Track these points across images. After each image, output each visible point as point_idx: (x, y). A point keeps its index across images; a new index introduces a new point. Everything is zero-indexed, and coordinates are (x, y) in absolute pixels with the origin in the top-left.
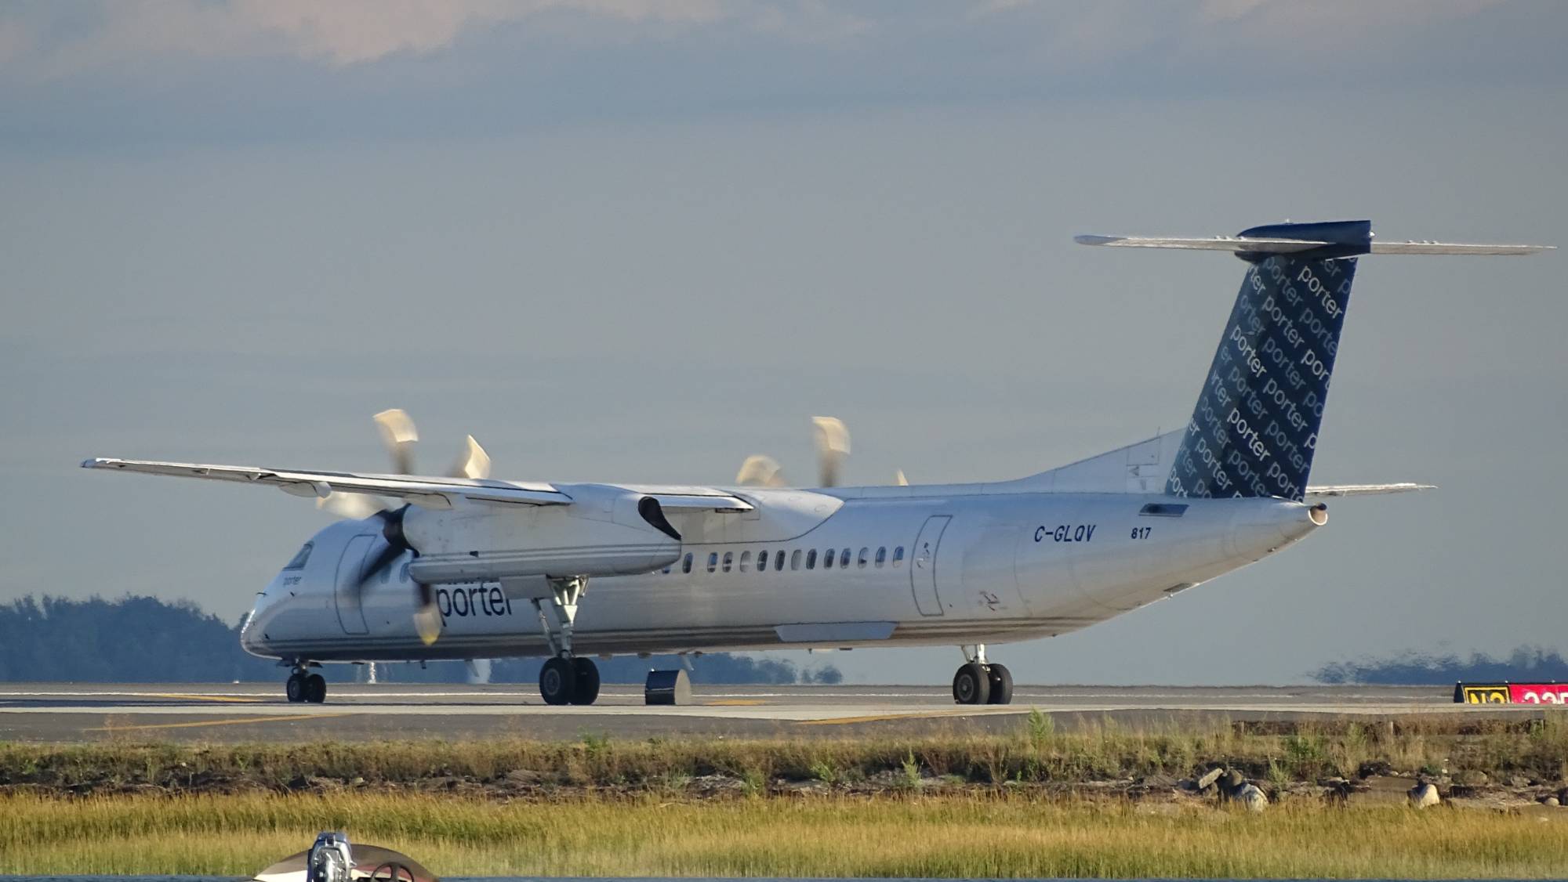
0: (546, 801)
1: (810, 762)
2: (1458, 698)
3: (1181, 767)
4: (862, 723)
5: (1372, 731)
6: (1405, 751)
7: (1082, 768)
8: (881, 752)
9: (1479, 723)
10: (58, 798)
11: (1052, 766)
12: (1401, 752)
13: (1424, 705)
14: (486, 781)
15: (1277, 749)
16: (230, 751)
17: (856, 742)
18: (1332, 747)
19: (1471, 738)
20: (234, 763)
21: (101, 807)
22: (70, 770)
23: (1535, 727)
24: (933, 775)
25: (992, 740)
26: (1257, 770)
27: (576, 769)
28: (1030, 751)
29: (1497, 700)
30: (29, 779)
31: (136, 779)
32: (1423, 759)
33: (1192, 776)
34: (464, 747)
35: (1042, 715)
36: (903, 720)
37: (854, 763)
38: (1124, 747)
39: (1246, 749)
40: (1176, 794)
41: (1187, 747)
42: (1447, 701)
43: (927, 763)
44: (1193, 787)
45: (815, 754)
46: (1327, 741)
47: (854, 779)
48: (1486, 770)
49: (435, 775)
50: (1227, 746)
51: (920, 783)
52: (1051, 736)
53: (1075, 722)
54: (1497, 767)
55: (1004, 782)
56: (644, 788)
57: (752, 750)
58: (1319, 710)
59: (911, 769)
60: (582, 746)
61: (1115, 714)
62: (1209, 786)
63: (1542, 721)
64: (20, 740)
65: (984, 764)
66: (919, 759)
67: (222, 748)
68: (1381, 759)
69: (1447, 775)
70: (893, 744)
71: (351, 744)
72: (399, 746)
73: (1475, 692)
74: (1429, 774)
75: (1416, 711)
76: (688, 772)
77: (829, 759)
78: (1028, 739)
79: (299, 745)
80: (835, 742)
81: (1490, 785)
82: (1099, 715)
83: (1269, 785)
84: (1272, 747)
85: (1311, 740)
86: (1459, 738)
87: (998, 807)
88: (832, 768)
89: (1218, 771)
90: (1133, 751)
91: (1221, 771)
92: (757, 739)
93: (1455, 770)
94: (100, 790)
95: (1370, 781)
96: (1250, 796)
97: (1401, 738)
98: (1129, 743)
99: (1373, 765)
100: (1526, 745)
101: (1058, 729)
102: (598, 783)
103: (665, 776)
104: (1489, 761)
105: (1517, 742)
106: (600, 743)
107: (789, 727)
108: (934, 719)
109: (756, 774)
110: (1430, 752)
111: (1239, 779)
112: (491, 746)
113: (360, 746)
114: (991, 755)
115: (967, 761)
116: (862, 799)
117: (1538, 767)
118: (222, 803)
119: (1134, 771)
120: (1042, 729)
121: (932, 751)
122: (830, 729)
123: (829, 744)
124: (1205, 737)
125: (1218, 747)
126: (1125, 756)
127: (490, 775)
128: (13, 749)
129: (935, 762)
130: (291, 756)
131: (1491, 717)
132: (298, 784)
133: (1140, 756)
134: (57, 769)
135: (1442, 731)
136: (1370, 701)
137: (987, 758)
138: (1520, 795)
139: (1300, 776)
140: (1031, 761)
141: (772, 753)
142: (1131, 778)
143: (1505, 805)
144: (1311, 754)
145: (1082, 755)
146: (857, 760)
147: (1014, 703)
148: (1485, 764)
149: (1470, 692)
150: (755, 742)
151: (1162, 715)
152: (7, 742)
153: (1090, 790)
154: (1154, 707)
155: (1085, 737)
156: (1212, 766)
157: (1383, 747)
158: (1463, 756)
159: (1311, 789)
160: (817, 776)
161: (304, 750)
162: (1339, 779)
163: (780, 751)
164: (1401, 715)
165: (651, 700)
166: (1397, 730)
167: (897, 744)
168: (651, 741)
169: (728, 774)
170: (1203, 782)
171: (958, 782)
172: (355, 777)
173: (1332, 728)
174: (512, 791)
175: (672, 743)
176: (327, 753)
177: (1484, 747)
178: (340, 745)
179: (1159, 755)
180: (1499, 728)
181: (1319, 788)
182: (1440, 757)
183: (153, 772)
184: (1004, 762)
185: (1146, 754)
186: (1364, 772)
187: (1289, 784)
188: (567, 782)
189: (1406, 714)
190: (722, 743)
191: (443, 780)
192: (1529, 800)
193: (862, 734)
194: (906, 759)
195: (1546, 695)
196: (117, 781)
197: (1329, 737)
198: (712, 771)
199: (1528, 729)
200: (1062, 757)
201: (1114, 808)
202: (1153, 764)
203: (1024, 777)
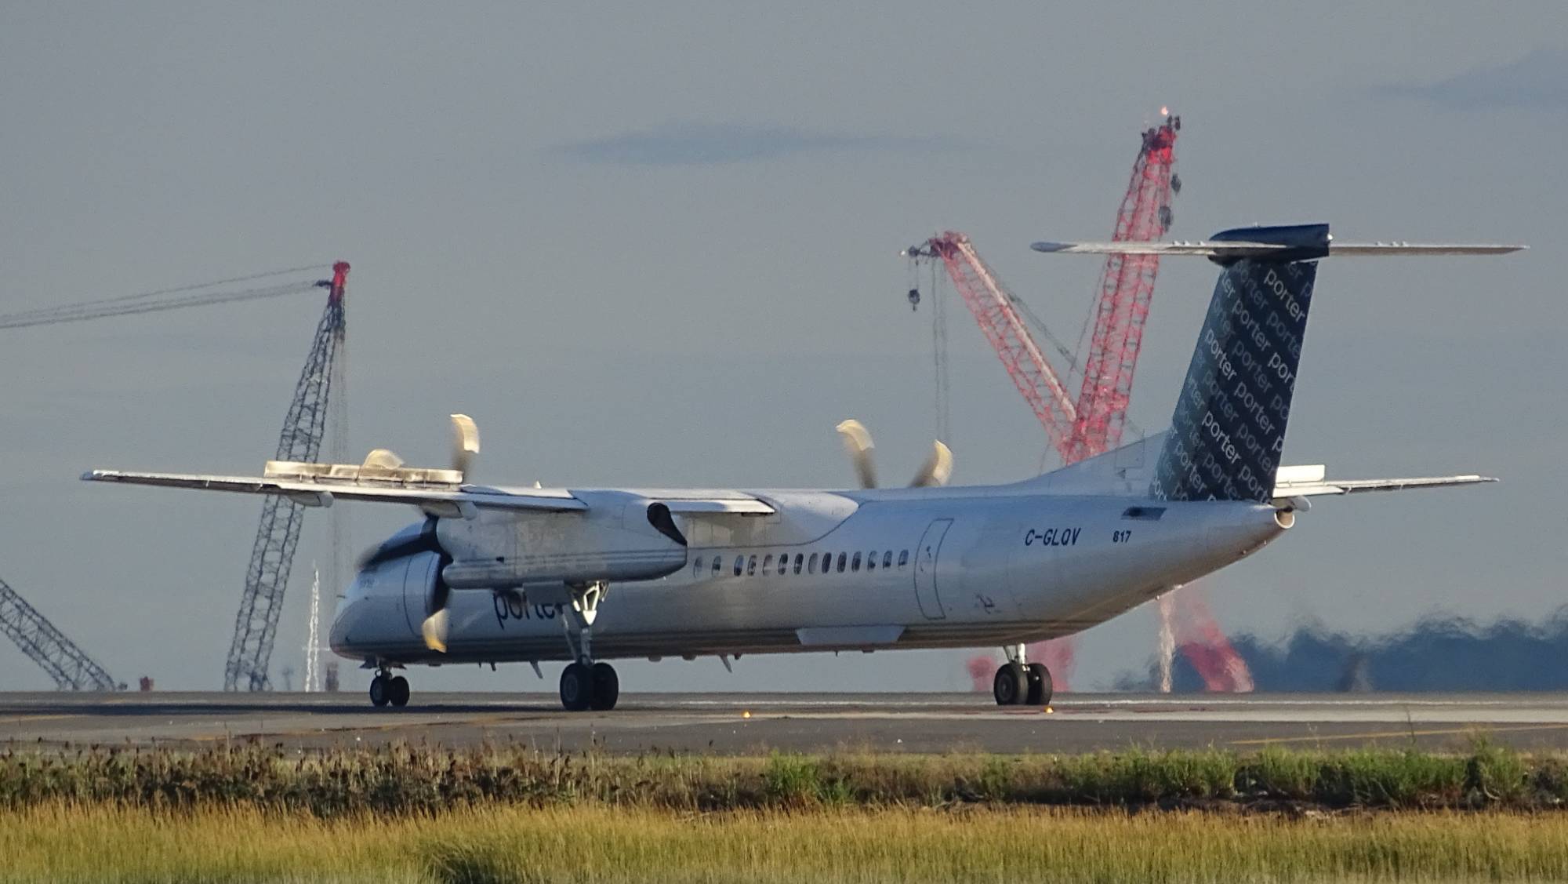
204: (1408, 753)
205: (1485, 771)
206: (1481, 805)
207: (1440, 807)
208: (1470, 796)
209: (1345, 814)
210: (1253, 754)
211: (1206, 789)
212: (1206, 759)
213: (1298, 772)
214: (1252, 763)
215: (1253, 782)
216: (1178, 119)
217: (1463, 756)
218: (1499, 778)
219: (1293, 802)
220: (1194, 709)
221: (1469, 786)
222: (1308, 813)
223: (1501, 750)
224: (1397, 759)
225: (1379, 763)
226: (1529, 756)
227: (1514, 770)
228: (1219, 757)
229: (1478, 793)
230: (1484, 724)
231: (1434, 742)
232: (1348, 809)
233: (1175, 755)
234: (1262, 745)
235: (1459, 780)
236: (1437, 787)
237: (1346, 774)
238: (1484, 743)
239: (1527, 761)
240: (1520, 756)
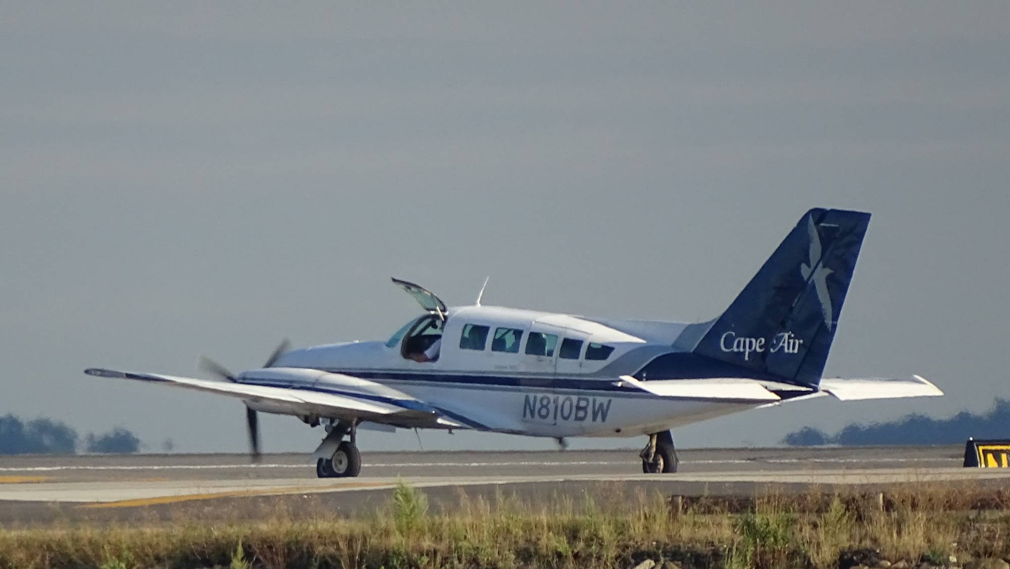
1: (100, 558)
2: (970, 461)
4: (170, 504)
6: (899, 532)
7: (464, 561)
8: (195, 544)
9: (999, 493)
11: (425, 559)
12: (895, 535)
13: (923, 471)
15: (727, 531)
17: (161, 530)
18: (800, 531)
25: (343, 527)
26: (700, 562)
28: (396, 540)
32: (924, 543)
35: (412, 491)
36: (225, 500)
37: (158, 559)
38: (521, 533)
39: (685, 532)
41: (606, 531)
42: (955, 465)
43: (258, 557)
45: (106, 546)
46: (793, 522)
50: (660, 529)
52: (423, 520)
53: (456, 500)
57: (23, 544)
58: (781, 480)
59: (239, 566)
61: (507, 490)
65: (333, 557)
66: (249, 552)
68: (867, 543)
70: (210, 532)
73: (993, 451)
74: (932, 563)
75: (914, 478)
77: (125, 553)
78: (393, 524)
80: (133, 531)
82: (489, 492)
84: (721, 528)
85: (773, 519)
86: (972, 513)
90: (534, 538)
91: (651, 564)
92: (29, 529)
97: (894, 515)
98: (527, 527)
99: (857, 552)
101: (433, 509)
107: (71, 512)
108: (267, 499)
110: (933, 534)
114: (342, 545)
115: (310, 554)
120: (412, 510)
121: (264, 541)
122: (125, 513)
123: (124, 534)
124: (631, 518)
125: (648, 530)
126: (522, 543)
129: (269, 555)
133: (542, 543)
135: (950, 506)
136: (852, 467)
137: (338, 549)
140: (397, 554)
141: (49, 548)
144: (772, 539)
145: (464, 544)
146: (163, 553)
147: (363, 476)
149: (985, 452)
150: (25, 533)
151: (572, 488)
155: (469, 520)
156: (639, 557)
157: (869, 528)
158: (975, 541)
163: (60, 544)
164: (892, 485)
166: (887, 506)
167: (216, 533)
173: (801, 503)
177: (1005, 525)
179: (569, 542)
182: (945, 542)
184: (362, 555)
185: (551, 541)
189: (900, 483)
193: (169, 519)
194: (233, 552)
197: (795, 516)
200: (438, 547)
202: (559, 555)
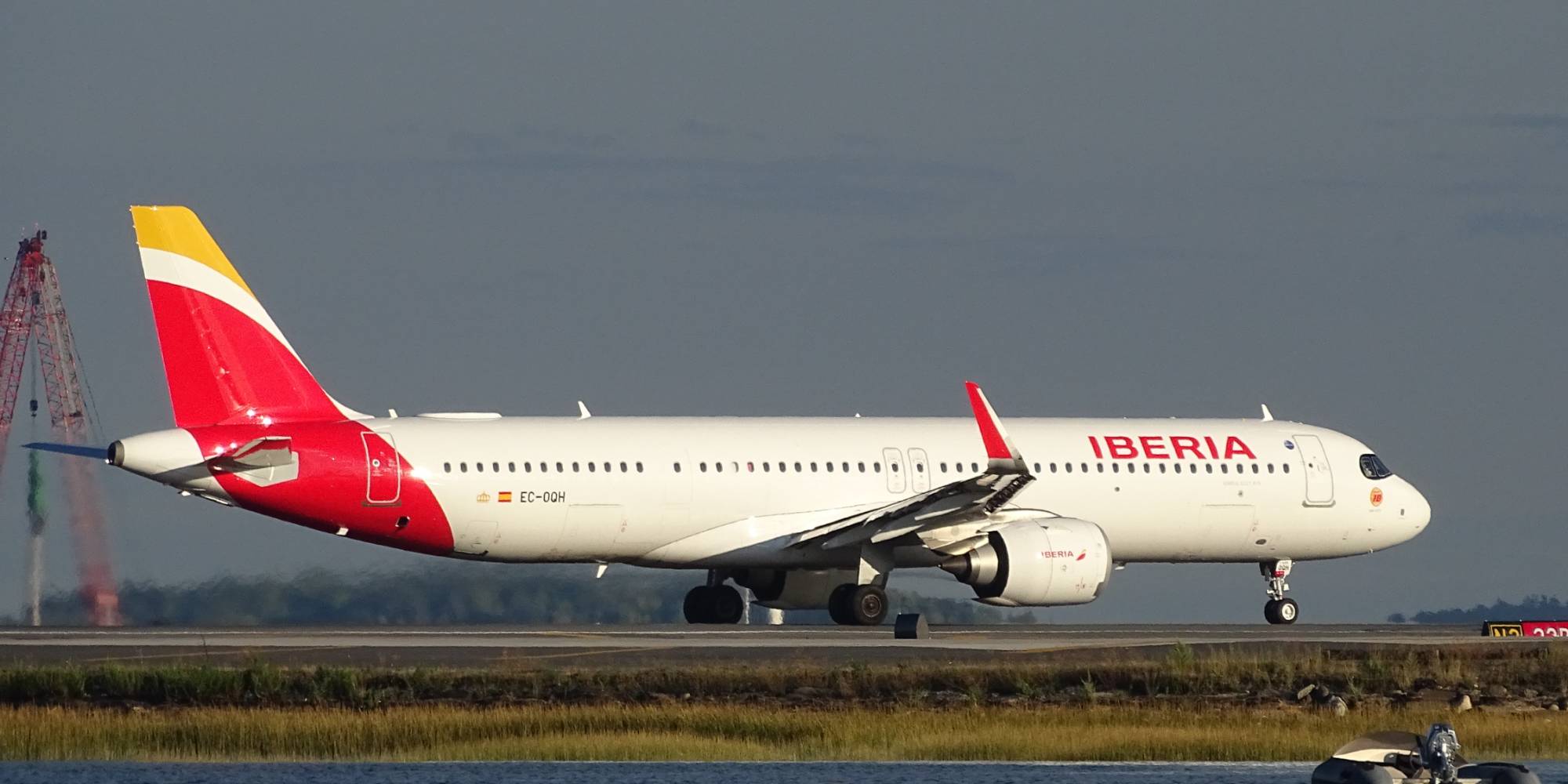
0: (823, 710)
1: (1015, 680)
2: (1485, 632)
3: (1285, 683)
4: (1054, 652)
5: (1423, 656)
6: (1447, 671)
7: (1212, 683)
8: (1066, 672)
9: (1501, 650)
10: (469, 710)
11: (1191, 683)
12: (1445, 672)
13: (1461, 637)
14: (778, 695)
15: (1354, 670)
16: (593, 674)
17: (1049, 666)
18: (1394, 669)
19: (1496, 662)
20: (596, 683)
21: (502, 715)
22: (475, 689)
23: (1541, 654)
24: (1105, 690)
25: (1146, 664)
26: (1339, 685)
27: (845, 687)
28: (1177, 672)
29: (1514, 634)
30: (446, 695)
31: (525, 695)
32: (1461, 678)
33: (1293, 690)
34: (763, 670)
35: (1184, 646)
36: (1083, 650)
37: (1047, 681)
38: (1243, 669)
39: (1332, 670)
40: (1282, 704)
41: (1289, 668)
42: (1478, 635)
43: (1102, 680)
44: (1293, 699)
45: (1019, 675)
46: (1390, 665)
47: (1047, 693)
48: (1507, 685)
49: (742, 692)
50: (1318, 667)
51: (1095, 695)
52: (1190, 661)
53: (1208, 651)
54: (1514, 683)
55: (1156, 695)
56: (895, 700)
57: (972, 672)
58: (1385, 642)
59: (1089, 686)
60: (849, 669)
61: (1236, 646)
62: (1305, 697)
63: (1546, 650)
64: (441, 667)
65: (1141, 681)
66: (1094, 677)
67: (587, 672)
68: (1430, 677)
69: (1478, 689)
70: (1075, 667)
71: (681, 669)
72: (717, 670)
73: (1498, 628)
74: (1466, 688)
75: (1456, 642)
76: (927, 688)
77: (1029, 678)
78: (1174, 664)
79: (643, 669)
80: (1033, 666)
81: (1509, 696)
82: (1226, 646)
83: (1349, 696)
84: (1351, 668)
85: (1379, 662)
86: (1487, 662)
87: (1152, 713)
88: (1031, 685)
89: (1312, 686)
90: (1250, 672)
91: (1314, 686)
92: (977, 664)
93: (1483, 685)
94: (499, 703)
95: (1422, 693)
96: (1335, 704)
97: (1445, 661)
98: (1246, 666)
99: (1424, 681)
100: (1534, 668)
101: (1196, 655)
102: (861, 696)
103: (910, 692)
104: (1508, 678)
105: (1529, 664)
106: (862, 667)
107: (999, 655)
108: (1106, 649)
109: (976, 691)
110: (1465, 672)
111: (1327, 692)
112: (783, 669)
113: (688, 670)
114: (1147, 674)
115: (1130, 678)
116: (1054, 708)
117: (1544, 683)
118: (588, 712)
119: (1250, 686)
120: (1185, 656)
121: (1105, 672)
122: (1029, 656)
123: (1028, 667)
124: (1302, 661)
125: (1311, 668)
126: (1244, 675)
127: (783, 692)
128: (435, 673)
130: (638, 678)
131: (1510, 647)
132: (643, 698)
133: (1254, 675)
134: (467, 688)
135: (1474, 657)
136: (1422, 635)
137: (1144, 676)
138: (1530, 703)
139: (1371, 689)
140: (1176, 679)
141: (988, 674)
142: (1248, 692)
143: (1519, 710)
144: (1379, 674)
145: (1212, 675)
146: (1049, 678)
148: (1505, 681)
149: (1494, 628)
150: (975, 667)
151: (1271, 646)
152: (430, 669)
153: (1218, 700)
154: (1264, 640)
155: (1215, 661)
156: (1307, 683)
157: (1430, 668)
158: (1489, 675)
159: (1380, 700)
160: (1021, 691)
161: (647, 673)
162: (1400, 692)
163: (993, 673)
164: (1445, 645)
165: (898, 636)
166: (1442, 656)
167: (1078, 667)
168: (899, 666)
169: (956, 690)
170: (1300, 695)
171: (1123, 695)
172: (684, 693)
173: (1394, 654)
174: (796, 703)
175: (915, 668)
176: (664, 675)
177: (1504, 668)
178: (673, 669)
179: (1269, 675)
180: (1516, 655)
181: (1384, 698)
182: (1472, 676)
183: (536, 692)
184: (1157, 680)
185: (1258, 674)
186: (1418, 685)
187: (1363, 696)
188: (838, 696)
189: (1448, 644)
190: (951, 667)
191: (746, 695)
192: (1537, 707)
193: (1053, 660)
194: (1086, 679)
195: (1550, 630)
196: (511, 697)
197: (1392, 661)
198: (943, 687)
199: (1536, 656)
200: (1198, 676)
201: (1236, 713)
202: (1264, 681)
203: (1172, 692)
204: (204, 667)
205: (255, 678)
206: (254, 703)
207: (226, 704)
208: (246, 696)
209: (162, 709)
210: (97, 667)
211: (65, 690)
212: (65, 672)
213: (128, 679)
214: (97, 674)
215: (97, 687)
216: (45, 232)
217: (242, 670)
218: (265, 684)
219: (124, 701)
220: (56, 637)
221: (245, 689)
222: (135, 708)
223: (267, 665)
224: (196, 671)
225: (185, 675)
226: (286, 669)
227: (277, 678)
228: (72, 669)
229: (251, 695)
230: (256, 648)
231: (221, 660)
232: (162, 705)
233: (43, 668)
234: (104, 662)
235: (238, 687)
236: (222, 690)
237: (161, 681)
238: (256, 660)
239: (284, 672)
240: (280, 669)
